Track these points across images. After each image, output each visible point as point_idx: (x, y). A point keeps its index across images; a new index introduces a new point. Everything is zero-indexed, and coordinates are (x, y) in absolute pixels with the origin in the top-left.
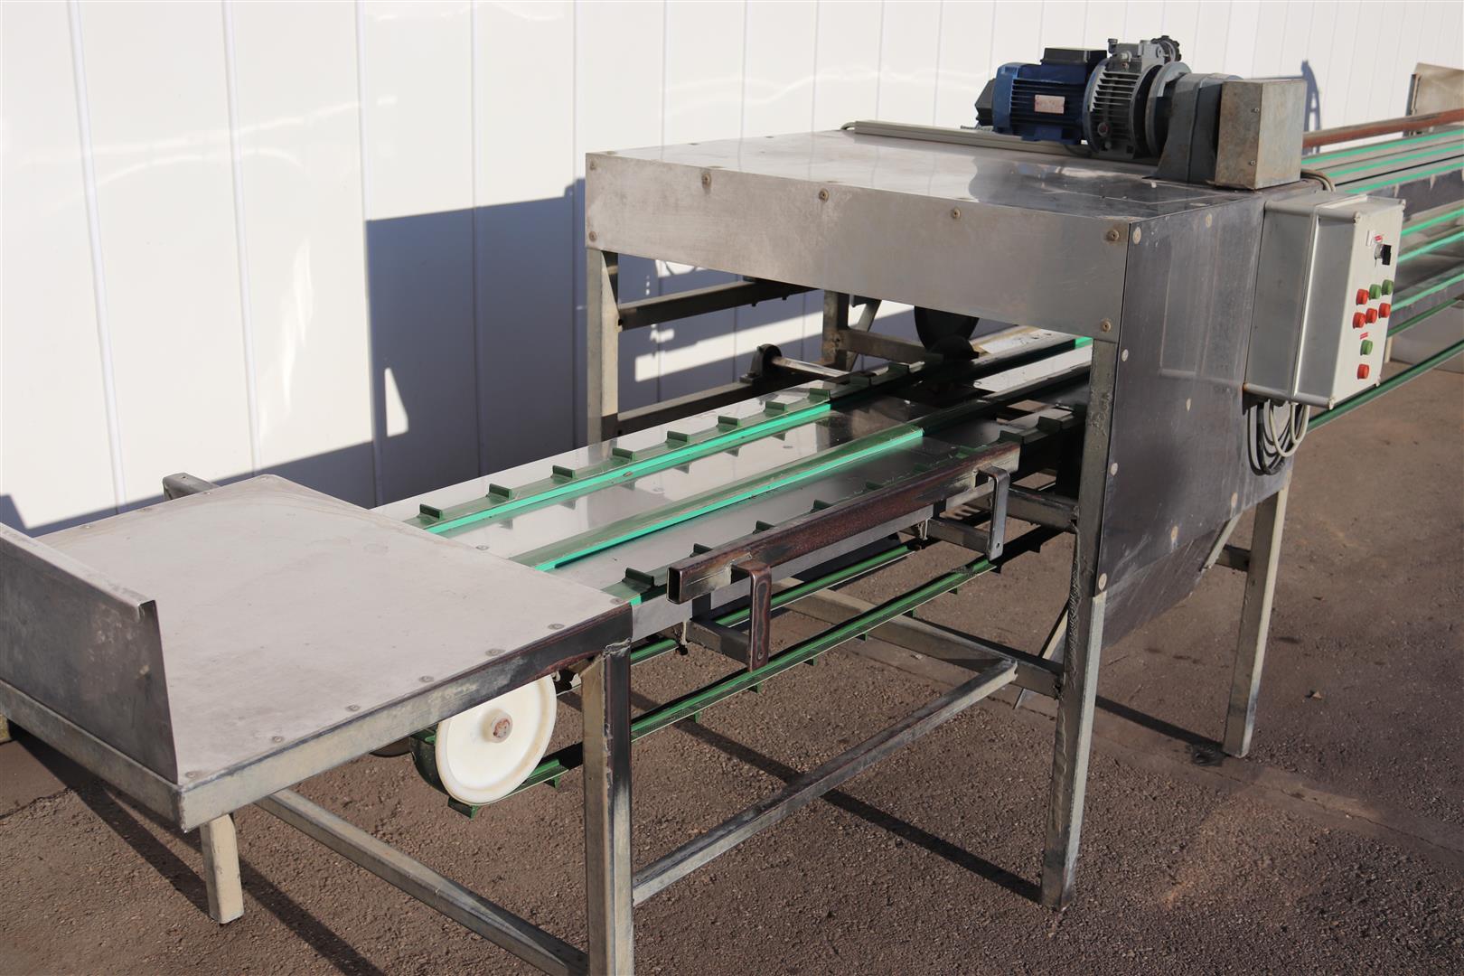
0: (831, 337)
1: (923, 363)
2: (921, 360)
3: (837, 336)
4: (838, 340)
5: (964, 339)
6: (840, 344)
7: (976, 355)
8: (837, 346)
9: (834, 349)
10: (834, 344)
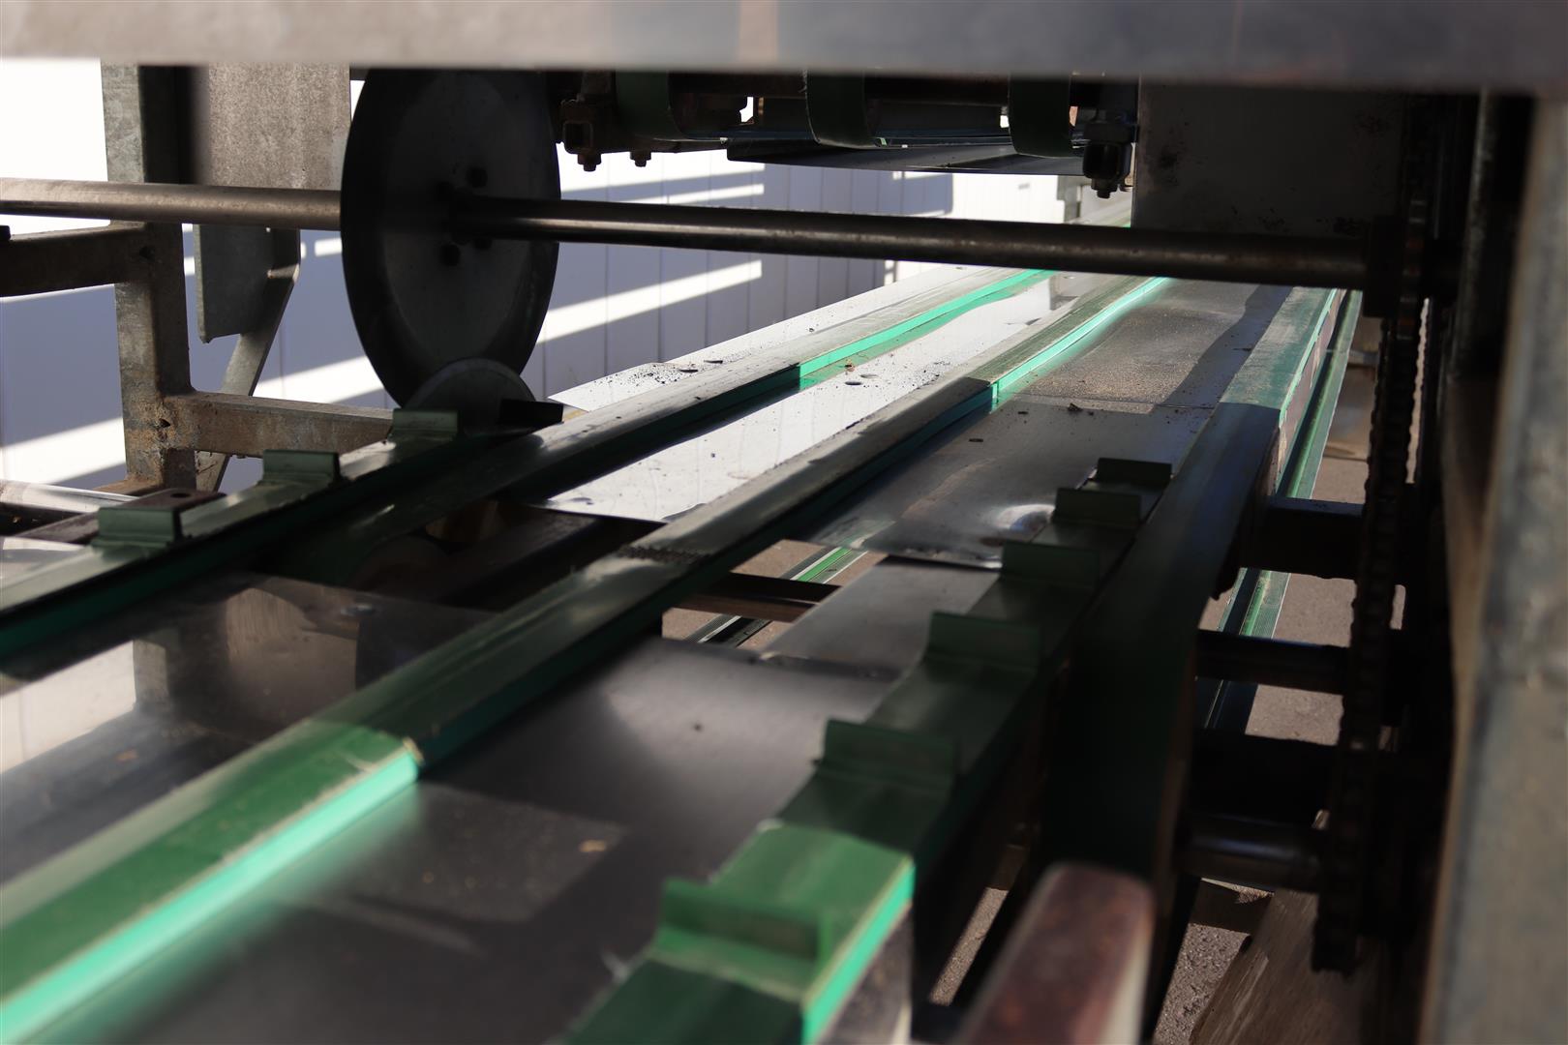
0: (145, 416)
1: (390, 446)
2: (383, 440)
3: (160, 413)
4: (165, 424)
5: (511, 374)
6: (170, 432)
7: (554, 413)
8: (163, 438)
9: (156, 447)
10: (154, 435)
